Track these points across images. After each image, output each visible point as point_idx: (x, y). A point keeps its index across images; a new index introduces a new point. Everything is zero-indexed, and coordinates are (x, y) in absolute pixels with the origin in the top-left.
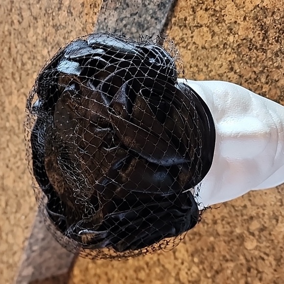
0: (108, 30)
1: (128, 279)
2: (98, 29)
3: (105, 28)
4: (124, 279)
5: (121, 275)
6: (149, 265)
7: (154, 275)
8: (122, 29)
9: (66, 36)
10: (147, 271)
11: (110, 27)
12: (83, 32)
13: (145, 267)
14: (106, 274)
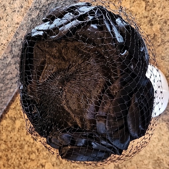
0: (41, 4)
1: (23, 159)
2: (35, 2)
3: (39, 2)
4: (19, 159)
5: (18, 156)
6: (39, 150)
7: (42, 156)
8: (46, 6)
9: (12, 3)
10: (37, 154)
11: (42, 3)
12: (25, 2)
13: (36, 151)
14: (7, 156)
